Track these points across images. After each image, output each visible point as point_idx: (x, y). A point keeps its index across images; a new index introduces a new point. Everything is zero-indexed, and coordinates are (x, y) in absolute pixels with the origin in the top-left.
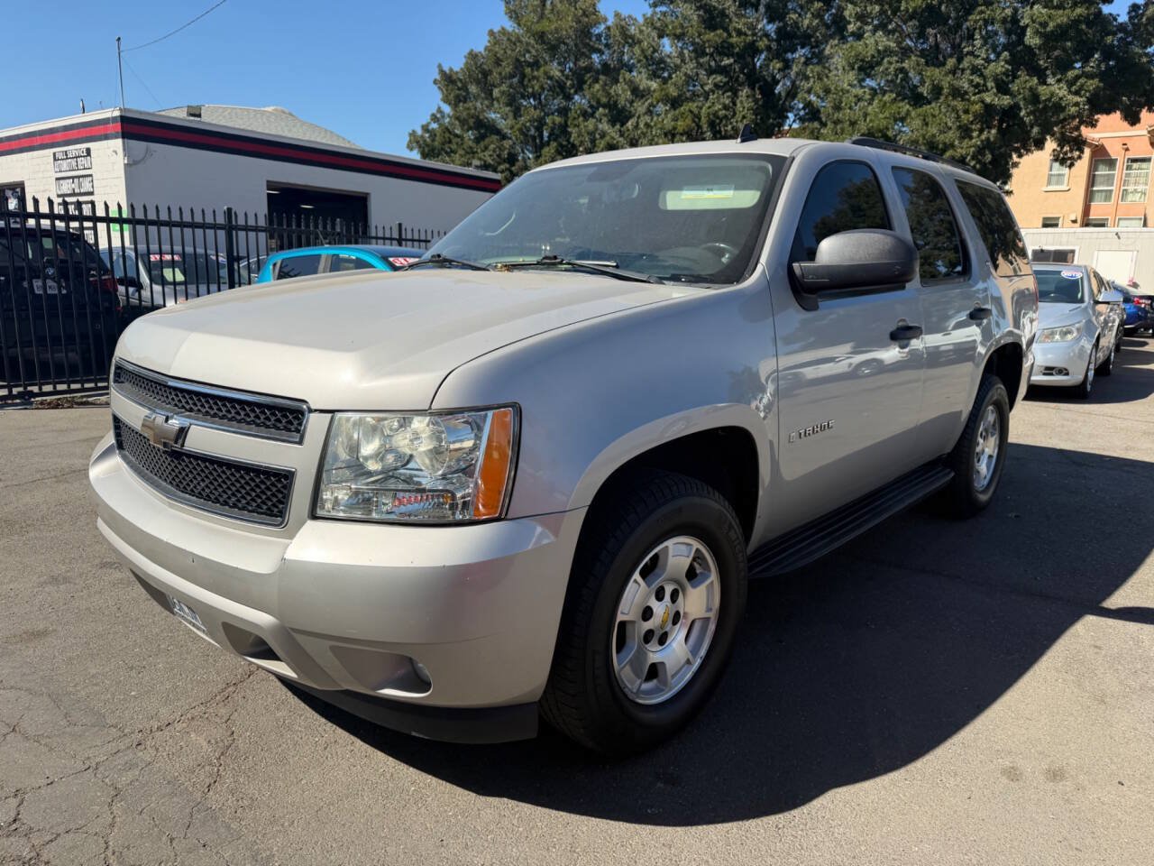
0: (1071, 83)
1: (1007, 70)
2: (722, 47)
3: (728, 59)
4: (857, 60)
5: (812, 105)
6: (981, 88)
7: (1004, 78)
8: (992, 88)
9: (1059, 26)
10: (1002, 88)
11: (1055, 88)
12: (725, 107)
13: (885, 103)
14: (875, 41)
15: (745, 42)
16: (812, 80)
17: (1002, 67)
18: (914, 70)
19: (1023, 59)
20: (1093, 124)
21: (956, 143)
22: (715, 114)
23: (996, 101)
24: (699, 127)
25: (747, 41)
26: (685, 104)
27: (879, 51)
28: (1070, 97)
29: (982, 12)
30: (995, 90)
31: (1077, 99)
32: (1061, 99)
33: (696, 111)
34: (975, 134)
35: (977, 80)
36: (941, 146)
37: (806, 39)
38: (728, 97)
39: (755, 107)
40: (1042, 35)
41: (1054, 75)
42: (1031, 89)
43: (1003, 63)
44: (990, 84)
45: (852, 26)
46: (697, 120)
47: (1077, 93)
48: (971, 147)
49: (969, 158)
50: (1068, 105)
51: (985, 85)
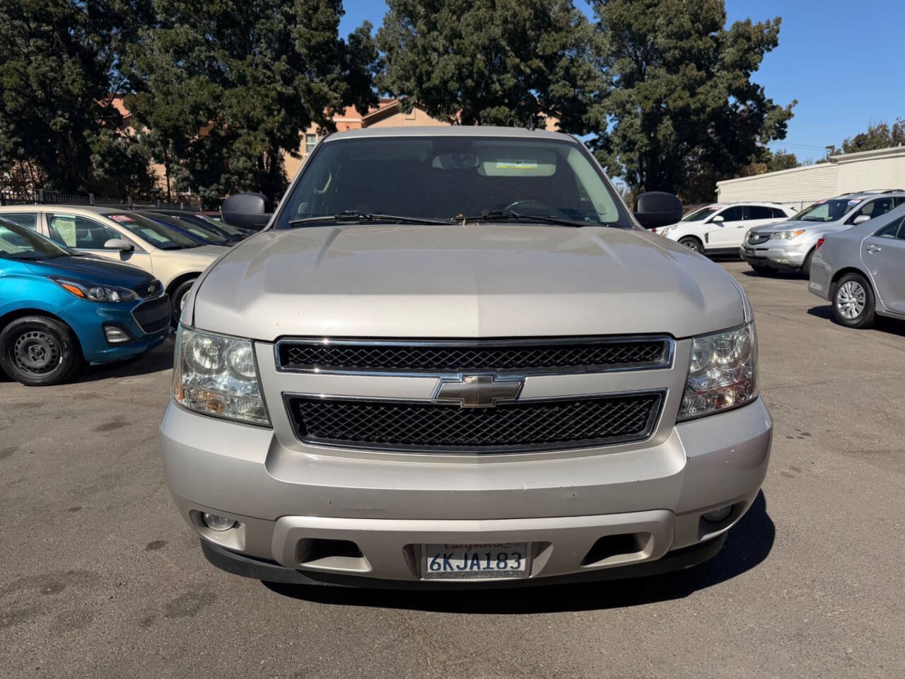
0: (330, 84)
1: (287, 69)
2: (40, 14)
3: (48, 26)
4: (173, 45)
5: (136, 77)
6: (272, 79)
7: (287, 74)
8: (279, 81)
9: (318, 43)
10: (288, 81)
11: (319, 85)
12: (52, 70)
13: (202, 82)
14: (183, 32)
15: (64, 13)
16: (131, 56)
17: (284, 66)
18: (222, 59)
19: (296, 63)
20: (342, 113)
21: (265, 118)
22: (44, 75)
23: (284, 91)
24: (29, 86)
25: (66, 13)
26: (8, 61)
27: (189, 40)
28: (331, 93)
29: (263, 24)
30: (281, 82)
31: (336, 95)
32: (326, 93)
33: (22, 70)
34: (276, 113)
35: (269, 73)
36: (255, 120)
37: (118, 20)
38: (54, 61)
39: (83, 73)
40: (308, 48)
41: (318, 77)
42: (306, 84)
43: (284, 63)
44: (278, 77)
45: (160, 16)
46: (24, 78)
47: (335, 90)
48: (275, 122)
49: (275, 130)
50: (331, 98)
51: (274, 78)
